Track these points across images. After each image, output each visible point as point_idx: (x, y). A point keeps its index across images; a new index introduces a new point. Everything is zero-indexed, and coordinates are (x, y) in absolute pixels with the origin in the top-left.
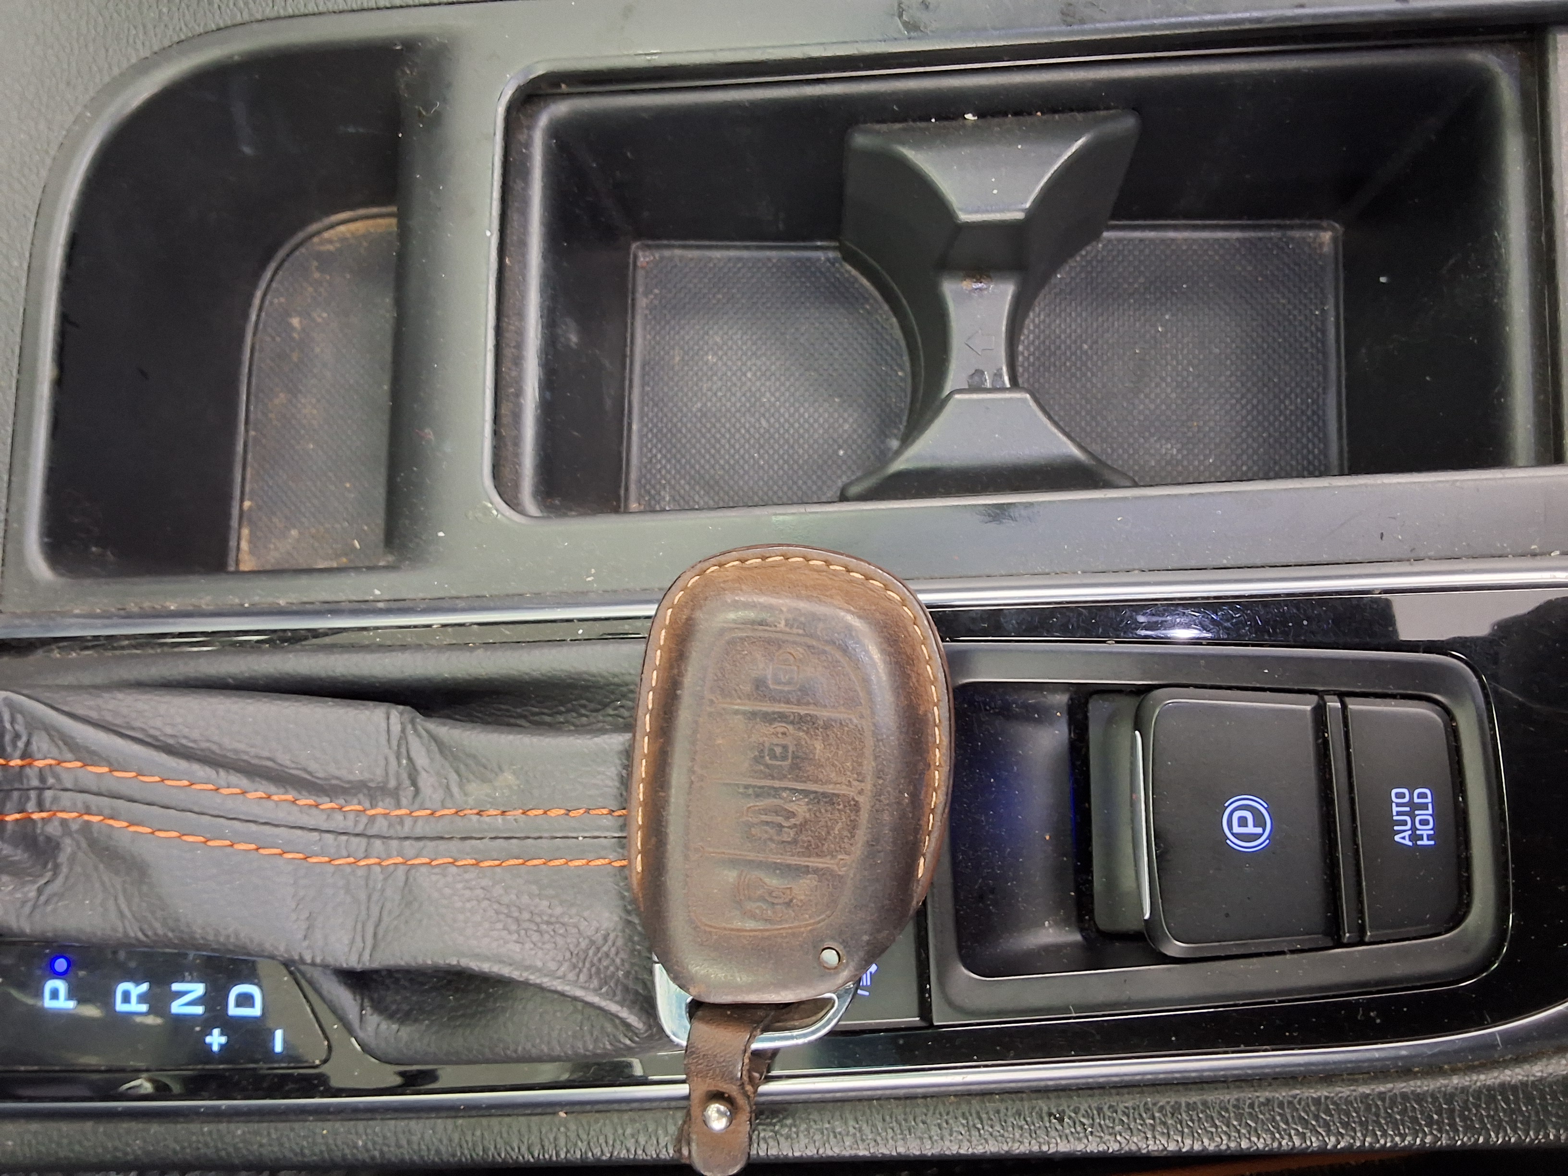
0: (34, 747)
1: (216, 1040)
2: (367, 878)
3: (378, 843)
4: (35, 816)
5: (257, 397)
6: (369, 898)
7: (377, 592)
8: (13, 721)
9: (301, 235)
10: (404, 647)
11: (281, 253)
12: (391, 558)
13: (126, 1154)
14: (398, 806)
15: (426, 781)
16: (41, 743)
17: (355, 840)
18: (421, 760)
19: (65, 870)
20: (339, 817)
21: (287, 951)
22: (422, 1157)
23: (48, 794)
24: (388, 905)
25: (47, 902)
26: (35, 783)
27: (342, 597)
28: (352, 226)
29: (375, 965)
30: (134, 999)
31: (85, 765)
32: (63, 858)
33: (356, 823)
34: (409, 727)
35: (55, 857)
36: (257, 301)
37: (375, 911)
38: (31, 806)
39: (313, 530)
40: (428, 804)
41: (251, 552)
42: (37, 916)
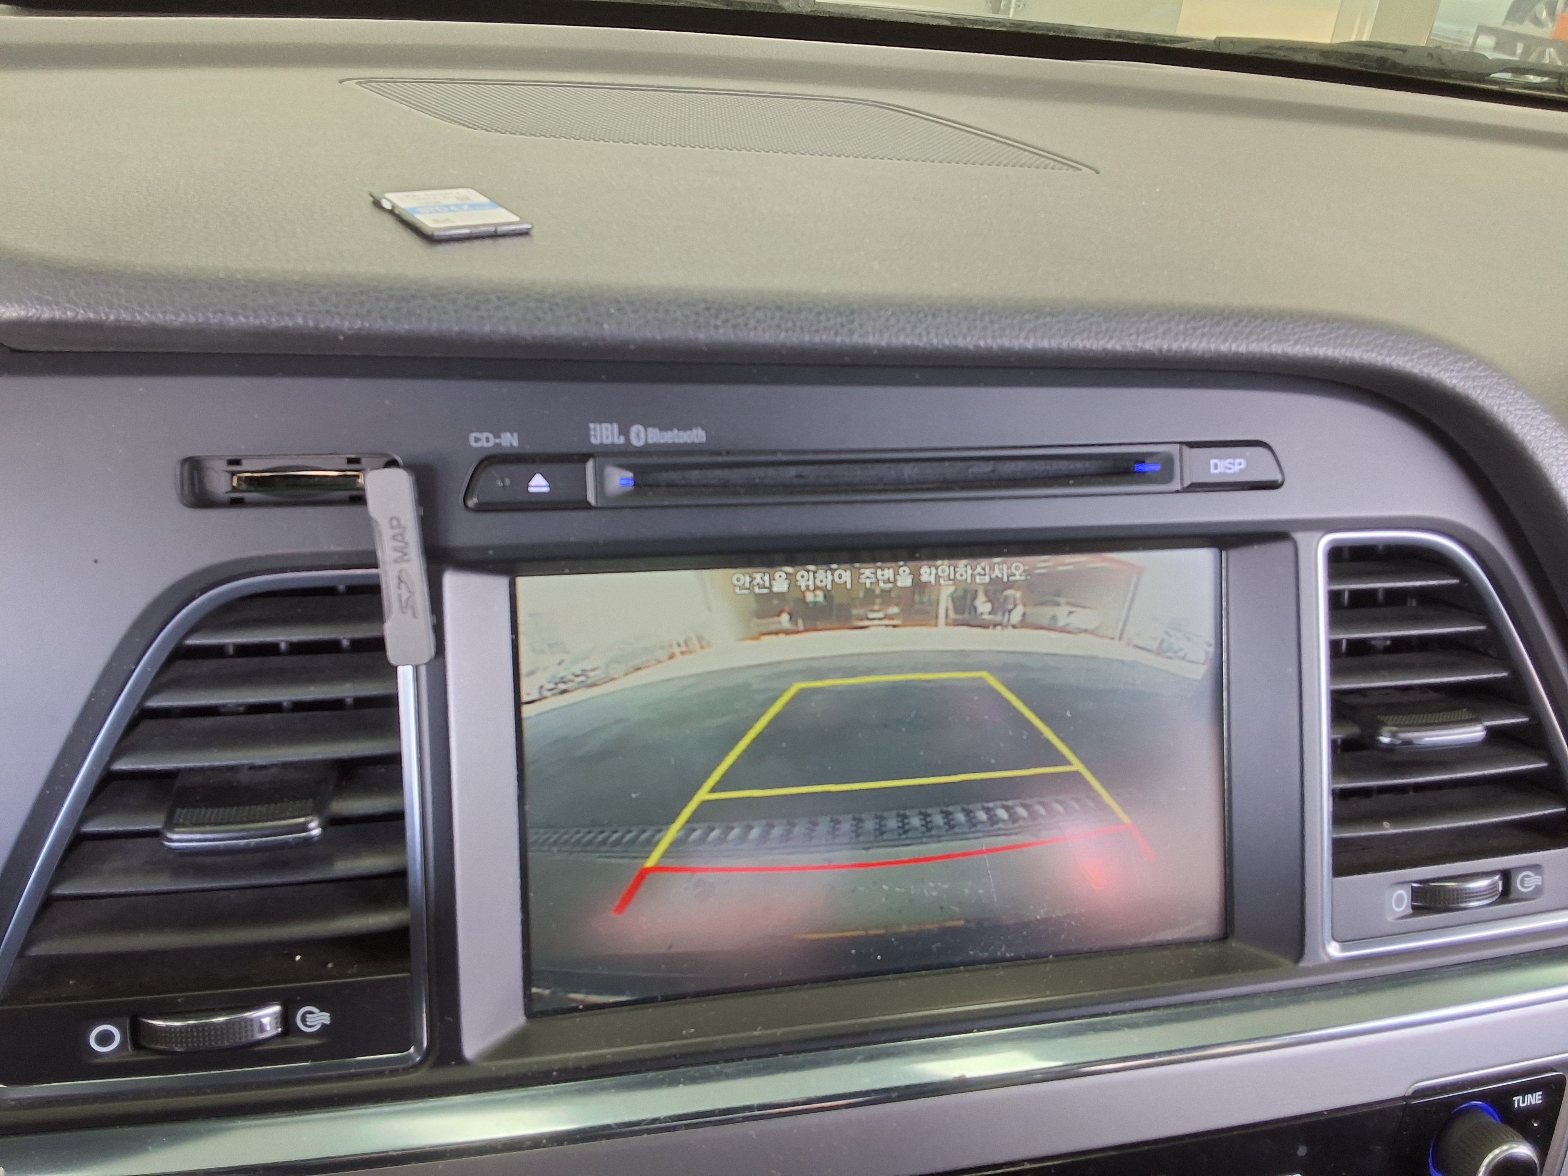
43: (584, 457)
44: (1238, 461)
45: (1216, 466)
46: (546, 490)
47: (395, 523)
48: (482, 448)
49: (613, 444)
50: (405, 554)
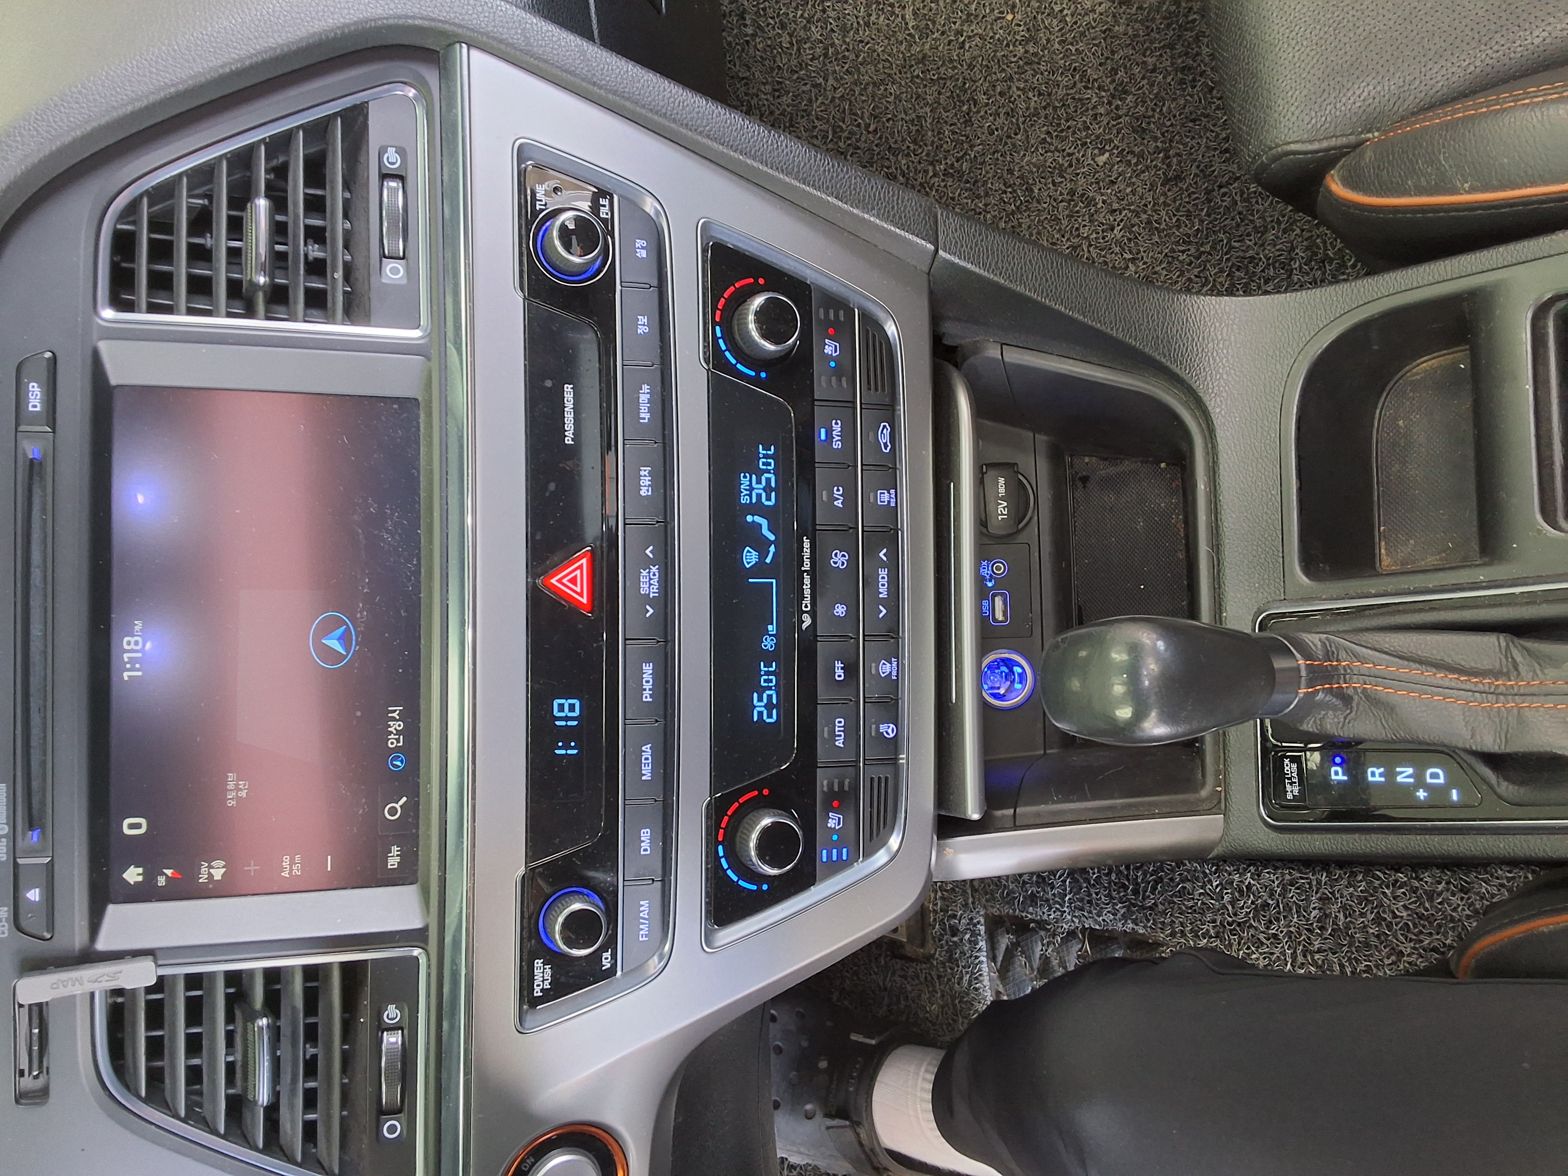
0: (1340, 657)
1: (1421, 794)
2: (1499, 712)
3: (1502, 697)
4: (1344, 685)
5: (1382, 468)
6: (1501, 722)
7: (1482, 578)
8: (1331, 646)
9: (1400, 374)
10: (1501, 605)
11: (1388, 389)
12: (1487, 559)
13: (1377, 849)
14: (1510, 680)
15: (1521, 668)
16: (1343, 655)
17: (1490, 696)
18: (1519, 658)
19: (1355, 709)
20: (1481, 685)
21: (1463, 743)
22: (1536, 854)
23: (1348, 676)
24: (1511, 724)
25: (1349, 723)
26: (1342, 672)
27: (1462, 581)
28: (1430, 363)
29: (1508, 751)
30: (1377, 775)
31: (1362, 663)
32: (1354, 705)
33: (1490, 688)
34: (1511, 644)
35: (1351, 704)
36: (1377, 415)
37: (1504, 727)
38: (1341, 681)
39: (1423, 539)
40: (1525, 679)
41: (1387, 555)
42: (1346, 728)
43: (16, 865)
44: (31, 389)
45: (35, 406)
46: (37, 890)
47: (55, 986)
48: (9, 929)
49: (6, 846)
50: (77, 979)
